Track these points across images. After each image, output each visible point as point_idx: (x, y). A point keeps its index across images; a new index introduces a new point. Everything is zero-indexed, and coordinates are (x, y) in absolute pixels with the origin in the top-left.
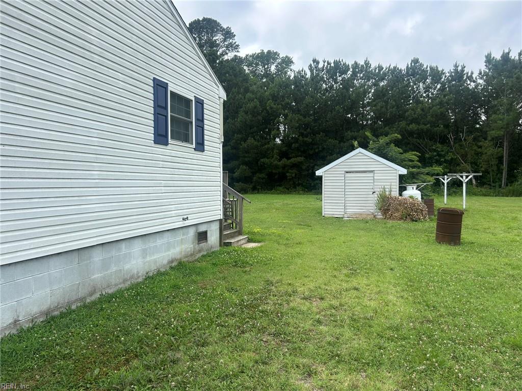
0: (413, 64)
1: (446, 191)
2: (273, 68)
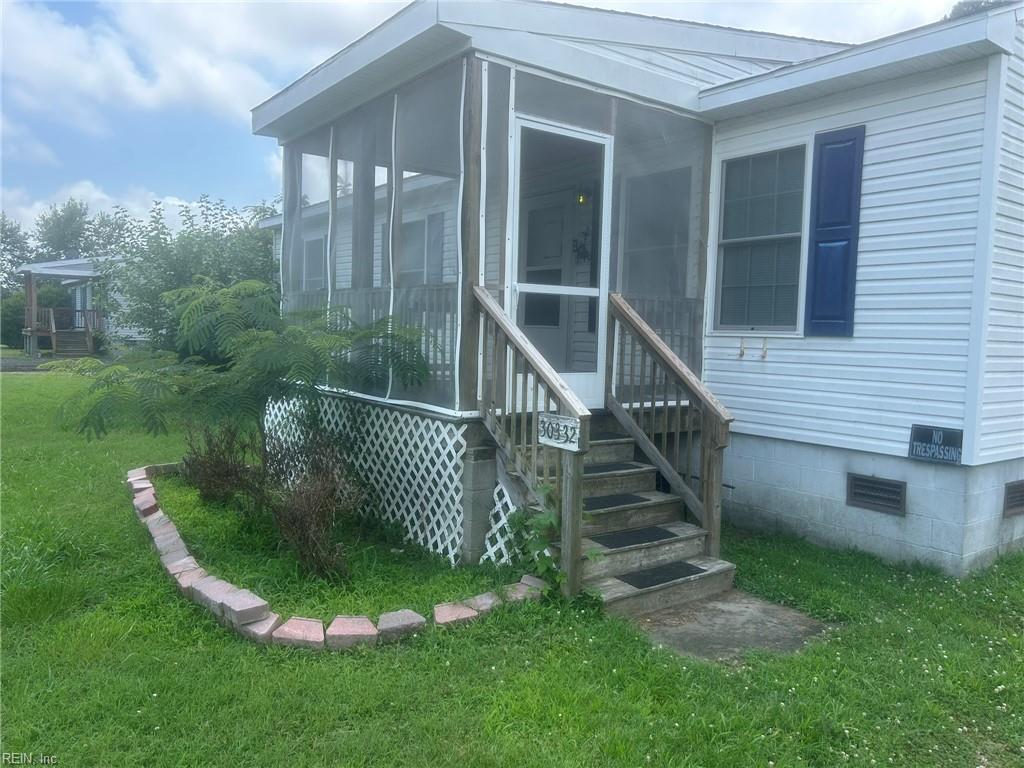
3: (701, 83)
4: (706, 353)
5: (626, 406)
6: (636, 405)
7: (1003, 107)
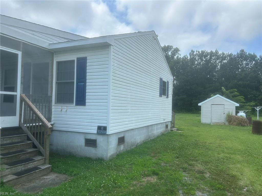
0: (241, 52)
1: (258, 114)
2: (170, 53)
3: (50, 42)
4: (53, 110)
5: (25, 125)
6: (28, 125)
7: (112, 57)
